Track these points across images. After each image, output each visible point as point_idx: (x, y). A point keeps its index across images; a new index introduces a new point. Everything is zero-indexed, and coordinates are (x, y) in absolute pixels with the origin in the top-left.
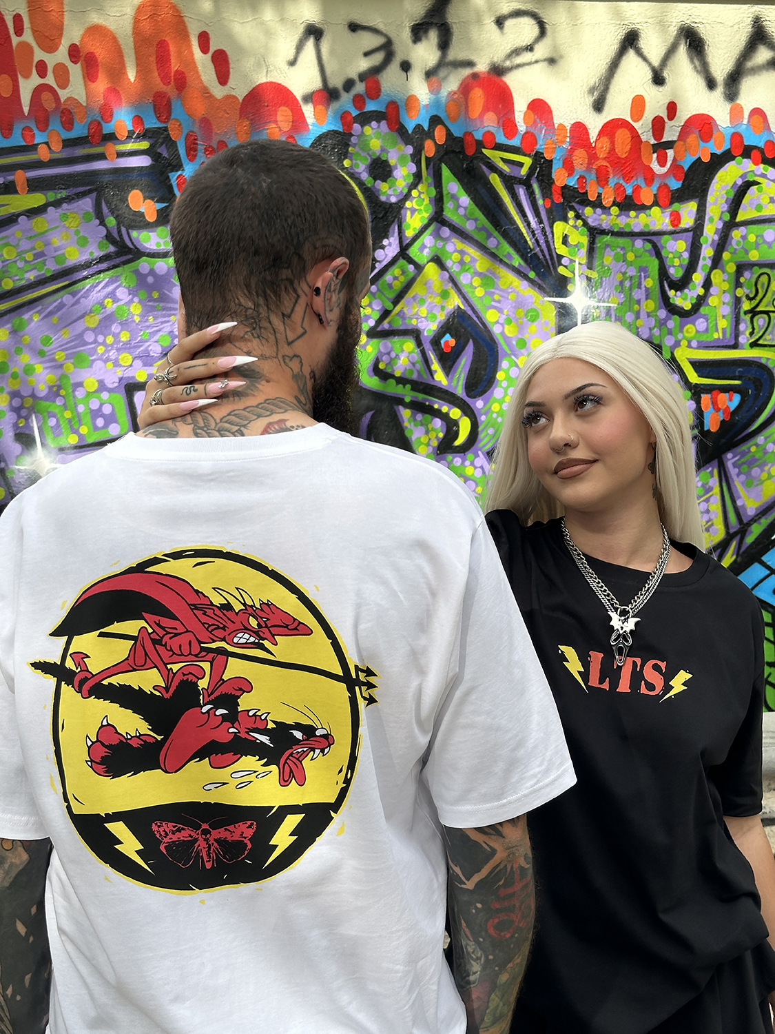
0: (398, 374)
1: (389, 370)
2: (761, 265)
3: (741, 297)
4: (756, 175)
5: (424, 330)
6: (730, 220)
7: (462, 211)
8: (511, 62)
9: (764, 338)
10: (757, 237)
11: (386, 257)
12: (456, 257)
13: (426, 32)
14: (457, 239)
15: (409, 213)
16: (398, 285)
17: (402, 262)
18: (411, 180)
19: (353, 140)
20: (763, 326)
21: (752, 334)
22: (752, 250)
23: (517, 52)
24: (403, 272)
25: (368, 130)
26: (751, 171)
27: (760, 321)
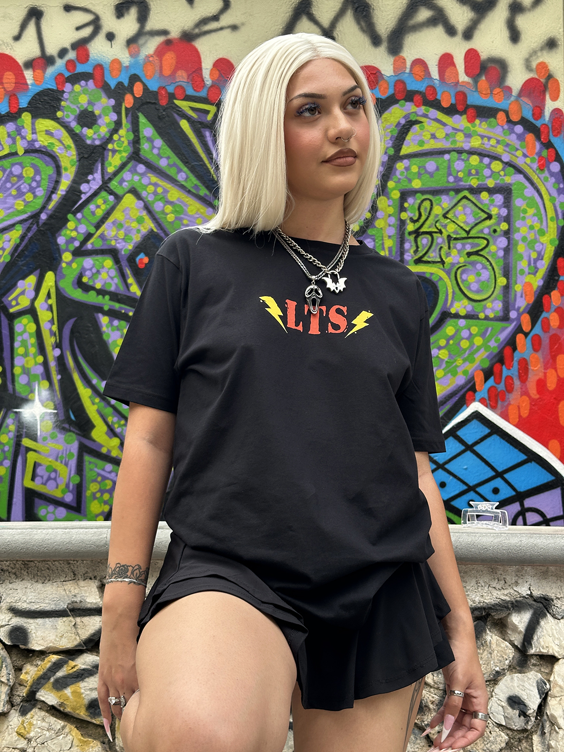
0: (98, 286)
1: (91, 283)
2: (423, 192)
3: (405, 220)
4: (418, 115)
5: (121, 249)
6: (394, 154)
7: (155, 151)
8: (200, 29)
9: (427, 255)
10: (419, 168)
11: (90, 190)
12: (151, 189)
13: (128, 9)
14: (152, 174)
15: (110, 154)
16: (100, 213)
17: (104, 194)
18: (112, 126)
19: (65, 95)
20: (427, 245)
21: (416, 252)
22: (414, 179)
23: (205, 21)
24: (105, 202)
25: (77, 88)
26: (413, 112)
27: (424, 241)
